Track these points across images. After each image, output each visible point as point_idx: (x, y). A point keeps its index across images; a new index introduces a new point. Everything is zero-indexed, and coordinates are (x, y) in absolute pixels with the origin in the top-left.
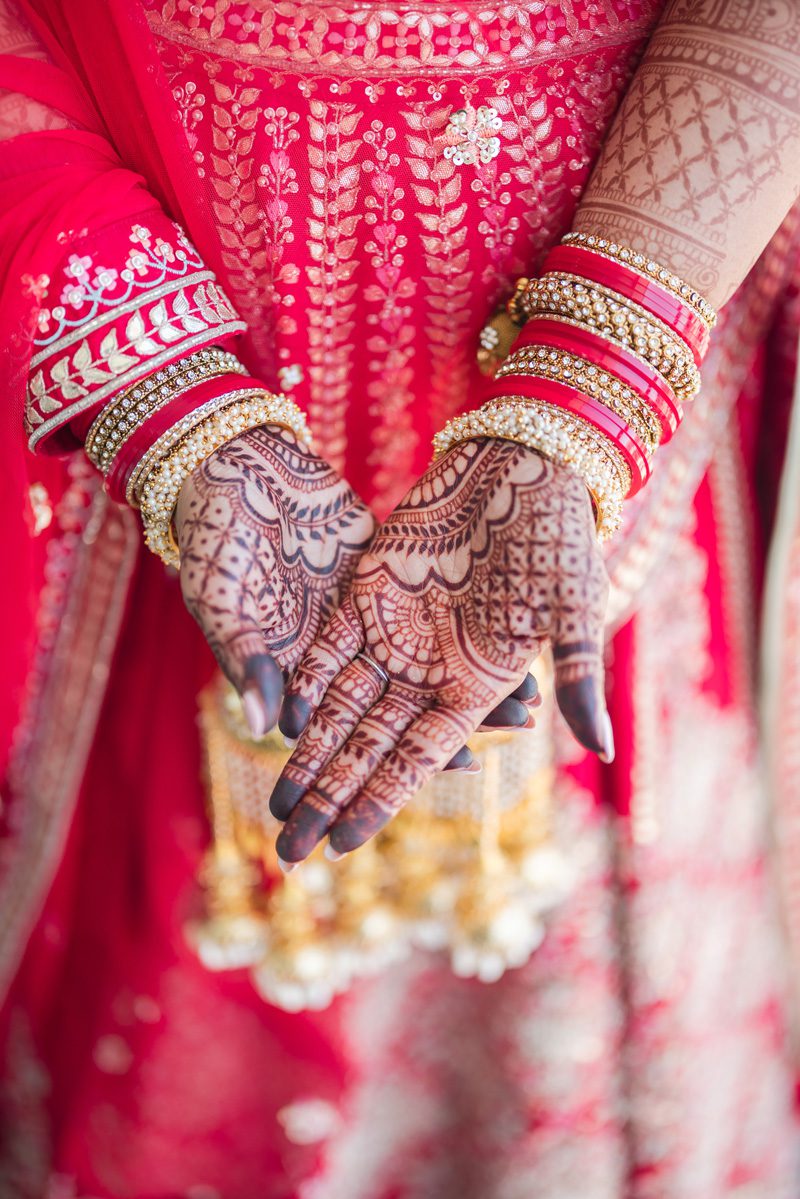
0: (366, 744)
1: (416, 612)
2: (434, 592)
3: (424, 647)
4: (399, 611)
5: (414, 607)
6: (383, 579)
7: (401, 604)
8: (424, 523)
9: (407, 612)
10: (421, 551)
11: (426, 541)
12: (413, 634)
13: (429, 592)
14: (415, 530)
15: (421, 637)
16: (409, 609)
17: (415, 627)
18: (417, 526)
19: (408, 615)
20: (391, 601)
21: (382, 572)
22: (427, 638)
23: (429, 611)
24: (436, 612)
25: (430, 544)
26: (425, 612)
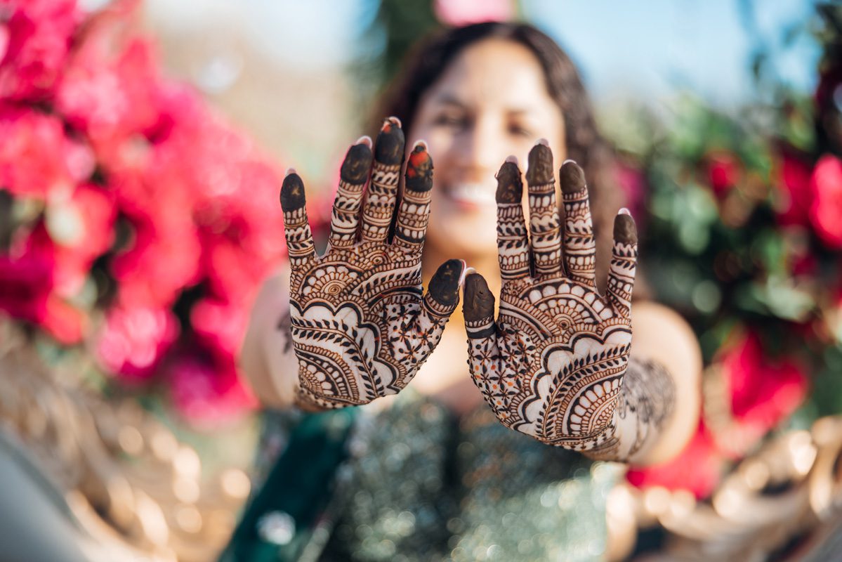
0: (543, 236)
1: (572, 325)
2: (566, 341)
3: (554, 309)
4: (581, 320)
5: (574, 327)
6: (600, 333)
7: (582, 325)
8: (585, 378)
9: (577, 322)
10: (582, 360)
11: (581, 367)
12: (566, 312)
13: (569, 339)
14: (589, 371)
15: (560, 313)
16: (576, 324)
17: (567, 316)
18: (589, 374)
19: (575, 321)
20: (589, 324)
21: (602, 338)
22: (556, 314)
23: (563, 329)
24: (559, 330)
25: (578, 367)
26: (567, 327)
